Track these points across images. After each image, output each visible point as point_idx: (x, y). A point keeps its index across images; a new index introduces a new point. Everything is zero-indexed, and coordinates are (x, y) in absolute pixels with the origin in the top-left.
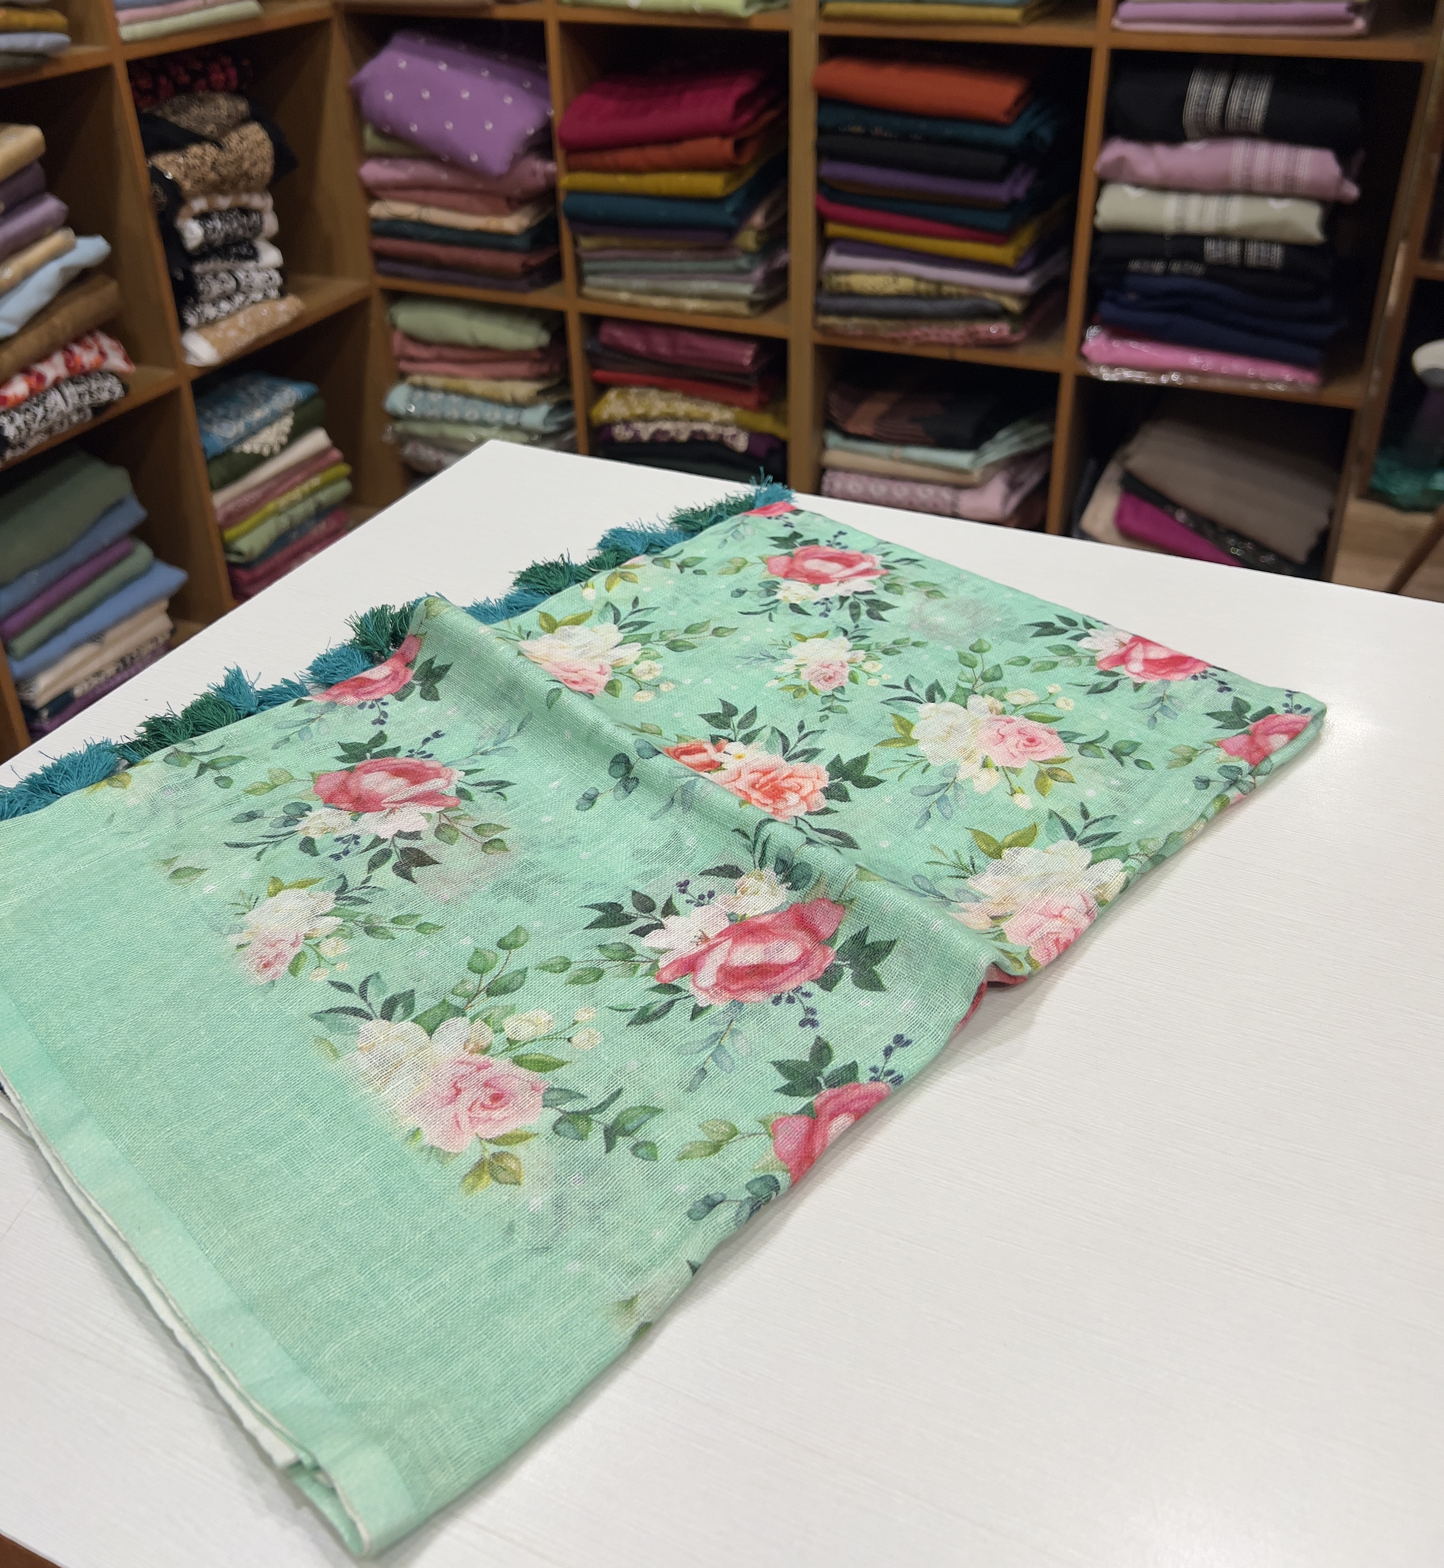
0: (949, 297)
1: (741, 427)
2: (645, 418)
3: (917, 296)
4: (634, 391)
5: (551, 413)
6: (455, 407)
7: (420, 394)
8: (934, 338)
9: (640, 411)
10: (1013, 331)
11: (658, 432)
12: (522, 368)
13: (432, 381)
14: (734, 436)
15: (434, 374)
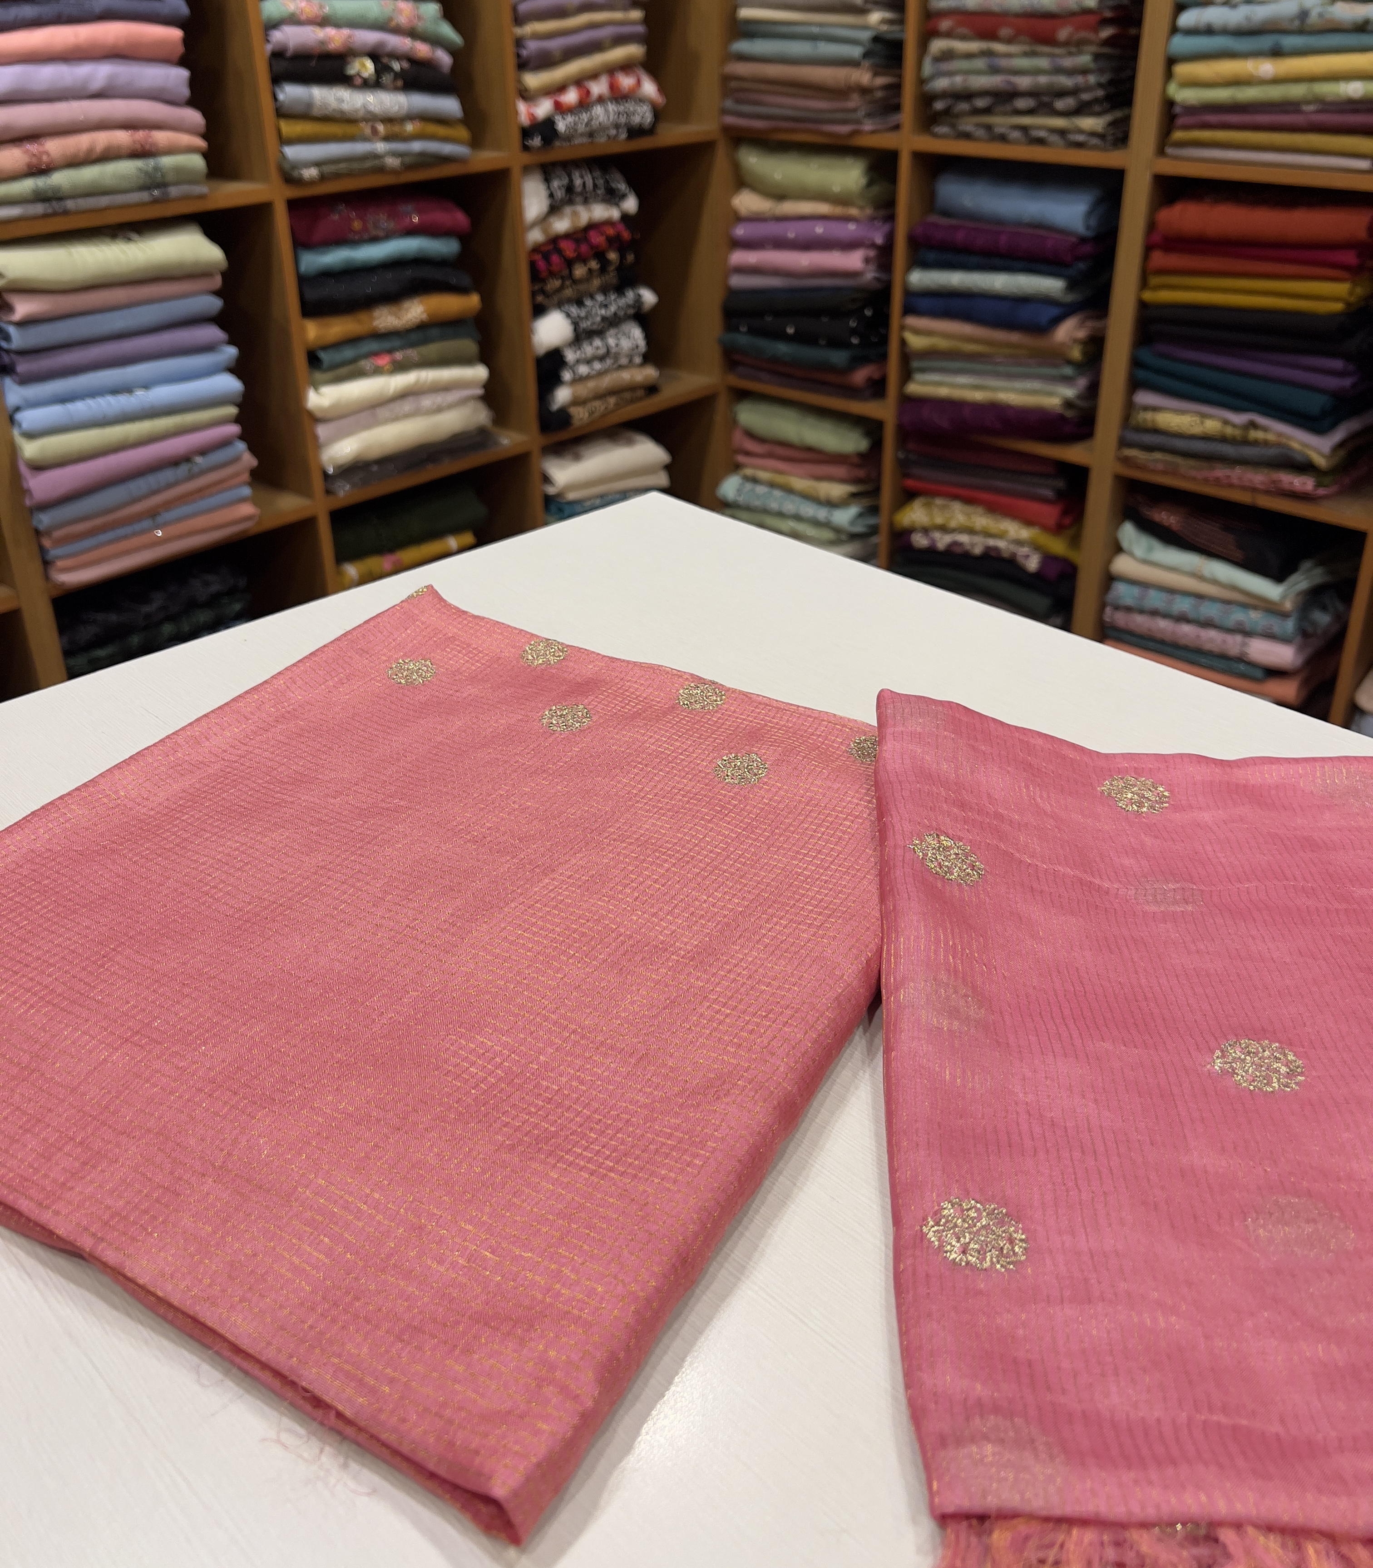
0: (1255, 443)
1: (1036, 547)
2: (944, 529)
3: (1223, 439)
4: (939, 501)
5: (860, 515)
6: (777, 500)
7: (749, 486)
8: (1235, 481)
9: (939, 520)
10: (1318, 485)
11: (955, 543)
12: (841, 471)
13: (763, 475)
14: (1027, 556)
15: (765, 469)
